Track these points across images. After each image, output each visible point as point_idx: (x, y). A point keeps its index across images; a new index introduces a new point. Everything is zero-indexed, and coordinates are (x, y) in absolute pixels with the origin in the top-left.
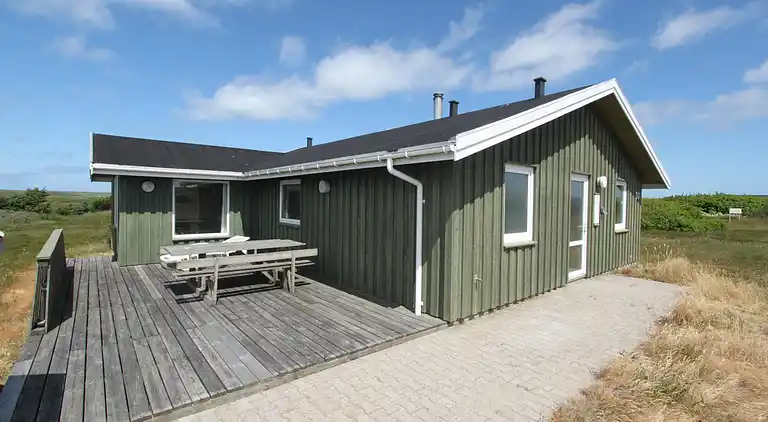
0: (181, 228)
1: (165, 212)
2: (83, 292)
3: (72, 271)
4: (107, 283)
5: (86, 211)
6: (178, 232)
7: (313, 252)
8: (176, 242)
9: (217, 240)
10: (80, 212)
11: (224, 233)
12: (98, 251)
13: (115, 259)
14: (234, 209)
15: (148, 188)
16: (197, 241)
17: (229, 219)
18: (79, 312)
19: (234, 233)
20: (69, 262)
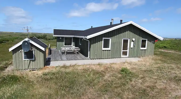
0: (65, 44)
1: (63, 42)
2: (52, 52)
3: (51, 50)
4: (55, 52)
5: (53, 39)
6: (65, 45)
7: (80, 49)
8: (64, 47)
9: (71, 47)
10: (52, 39)
11: (72, 46)
12: (55, 48)
13: (56, 49)
14: (73, 42)
15: (61, 38)
16: (68, 47)
17: (73, 43)
18: (52, 54)
19: (73, 46)
20: (51, 49)
